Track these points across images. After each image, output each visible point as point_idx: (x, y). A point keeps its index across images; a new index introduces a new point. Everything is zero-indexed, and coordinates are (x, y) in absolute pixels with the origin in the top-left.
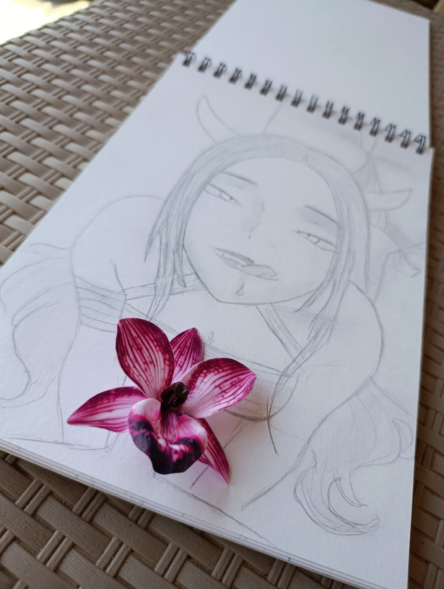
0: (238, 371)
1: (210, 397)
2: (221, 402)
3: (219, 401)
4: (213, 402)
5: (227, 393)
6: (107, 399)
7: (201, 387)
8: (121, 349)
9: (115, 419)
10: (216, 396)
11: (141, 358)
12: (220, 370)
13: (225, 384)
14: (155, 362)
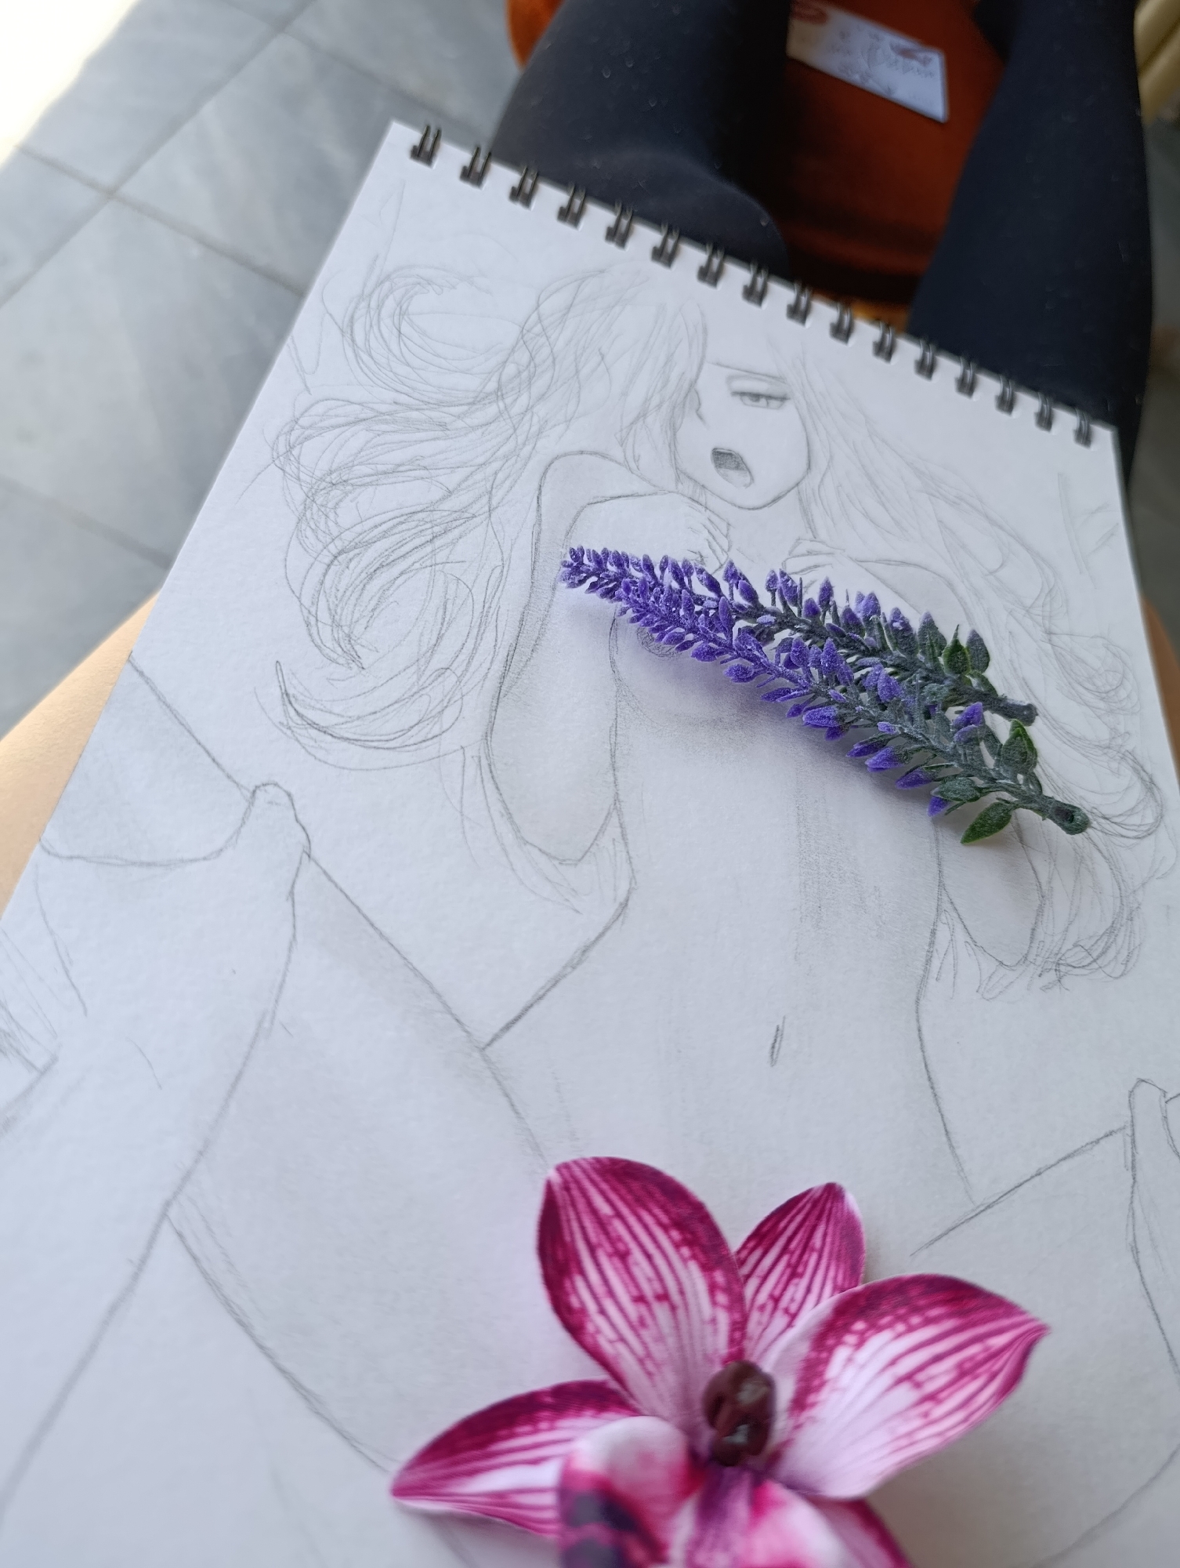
3: (909, 1435)
5: (940, 1402)
6: (528, 1421)
7: (843, 1383)
8: (555, 1253)
10: (901, 1413)
11: (624, 1282)
12: (915, 1320)
13: (934, 1370)
14: (675, 1297)
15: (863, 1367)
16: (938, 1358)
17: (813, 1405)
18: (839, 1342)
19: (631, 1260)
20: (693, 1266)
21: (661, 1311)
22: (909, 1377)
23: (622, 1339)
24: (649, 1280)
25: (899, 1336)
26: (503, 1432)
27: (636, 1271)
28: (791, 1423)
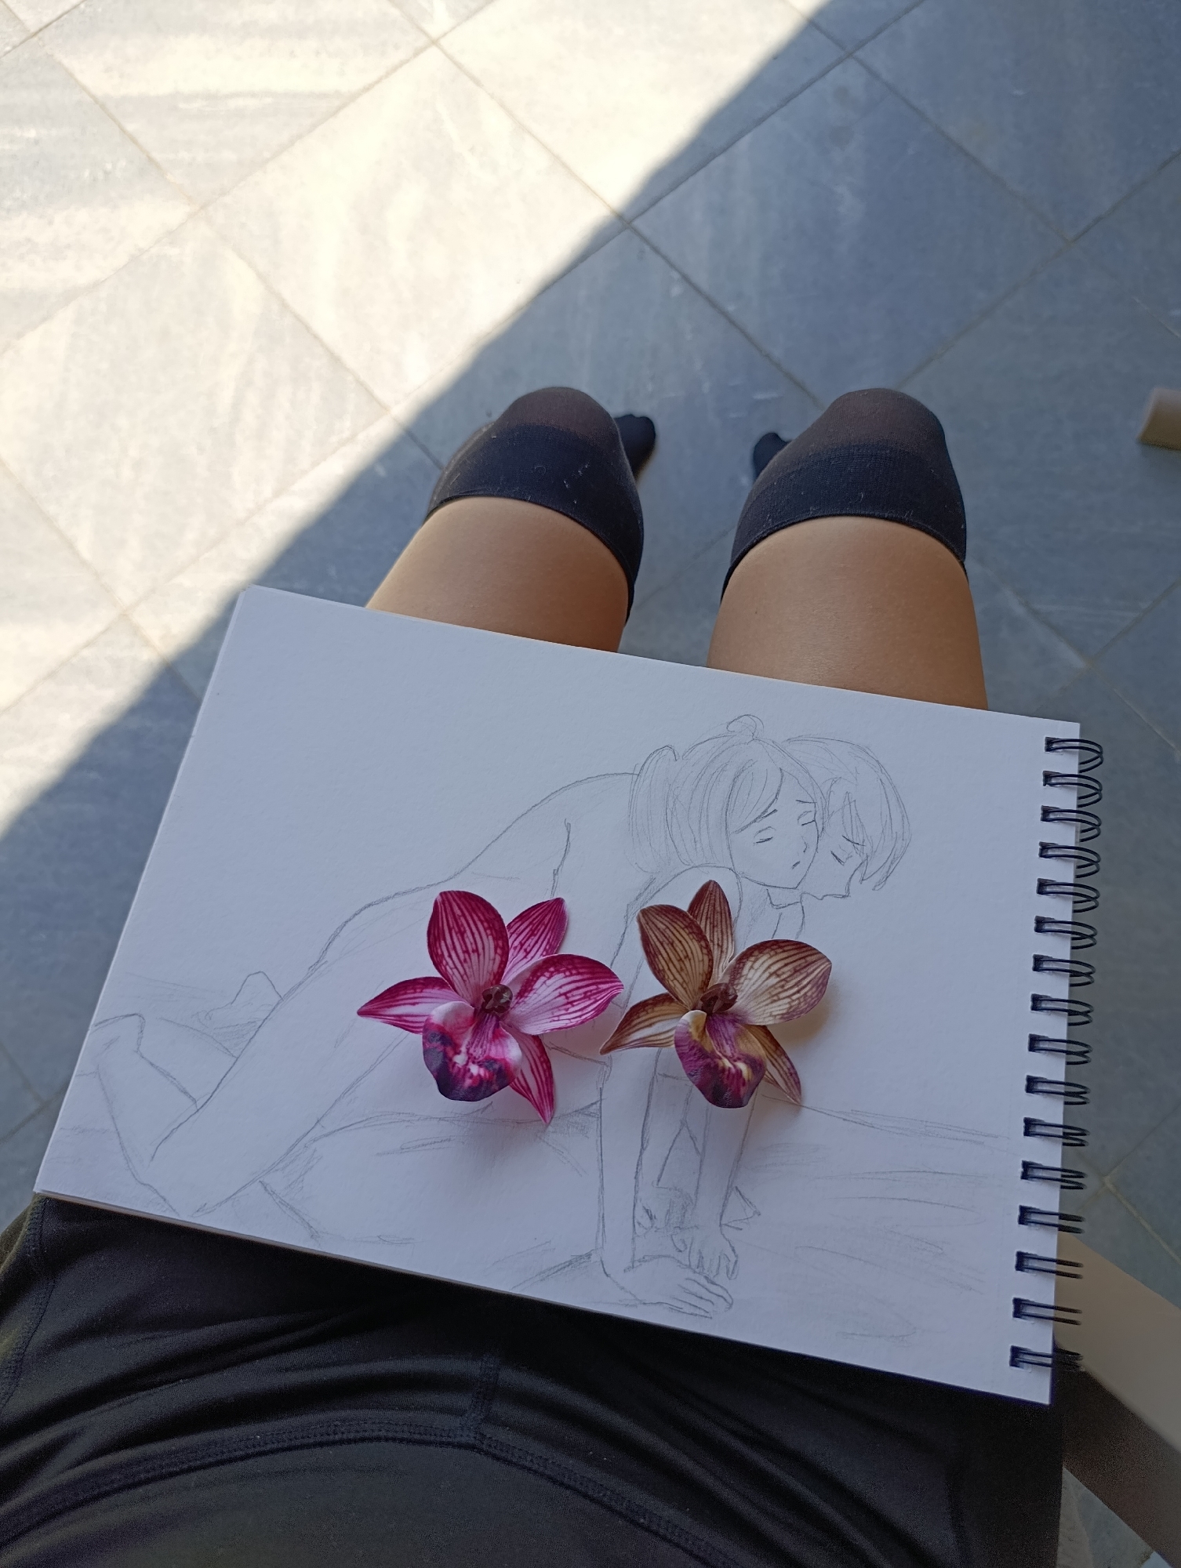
0: (599, 978)
1: (548, 1008)
2: (561, 1018)
3: (558, 1016)
4: (551, 1016)
5: (573, 1006)
6: (413, 989)
7: (539, 991)
8: (434, 933)
9: (416, 1016)
10: (557, 1007)
11: (460, 944)
12: (574, 972)
13: (575, 993)
14: (481, 950)
15: (548, 987)
16: (578, 988)
17: (527, 997)
18: (542, 975)
19: (465, 936)
20: (490, 938)
21: (474, 957)
22: (565, 994)
23: (456, 968)
24: (471, 944)
25: (566, 977)
26: (403, 992)
27: (467, 940)
28: (516, 1001)
